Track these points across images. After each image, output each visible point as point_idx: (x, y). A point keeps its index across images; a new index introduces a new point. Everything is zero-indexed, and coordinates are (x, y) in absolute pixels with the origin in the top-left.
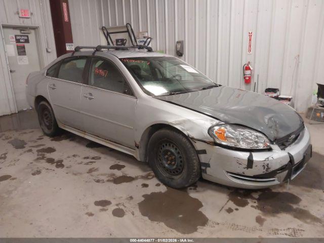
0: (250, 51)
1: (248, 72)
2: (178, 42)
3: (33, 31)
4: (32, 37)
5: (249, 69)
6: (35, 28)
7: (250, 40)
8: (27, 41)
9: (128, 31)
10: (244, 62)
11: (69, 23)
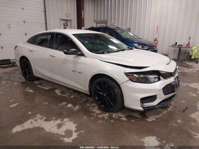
0: (157, 33)
1: (156, 42)
2: (128, 28)
3: (69, 21)
4: (69, 24)
5: (157, 40)
6: (70, 20)
7: (157, 29)
8: (67, 25)
9: (106, 23)
10: (155, 38)
11: (84, 19)
